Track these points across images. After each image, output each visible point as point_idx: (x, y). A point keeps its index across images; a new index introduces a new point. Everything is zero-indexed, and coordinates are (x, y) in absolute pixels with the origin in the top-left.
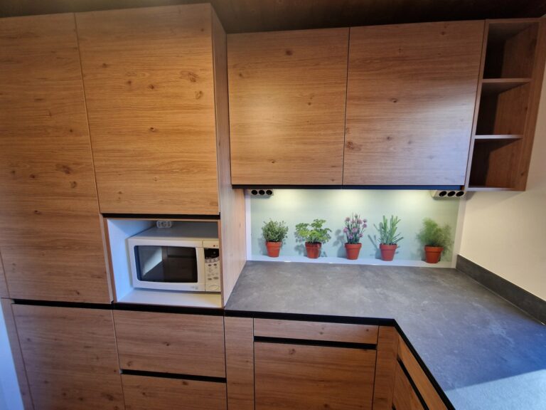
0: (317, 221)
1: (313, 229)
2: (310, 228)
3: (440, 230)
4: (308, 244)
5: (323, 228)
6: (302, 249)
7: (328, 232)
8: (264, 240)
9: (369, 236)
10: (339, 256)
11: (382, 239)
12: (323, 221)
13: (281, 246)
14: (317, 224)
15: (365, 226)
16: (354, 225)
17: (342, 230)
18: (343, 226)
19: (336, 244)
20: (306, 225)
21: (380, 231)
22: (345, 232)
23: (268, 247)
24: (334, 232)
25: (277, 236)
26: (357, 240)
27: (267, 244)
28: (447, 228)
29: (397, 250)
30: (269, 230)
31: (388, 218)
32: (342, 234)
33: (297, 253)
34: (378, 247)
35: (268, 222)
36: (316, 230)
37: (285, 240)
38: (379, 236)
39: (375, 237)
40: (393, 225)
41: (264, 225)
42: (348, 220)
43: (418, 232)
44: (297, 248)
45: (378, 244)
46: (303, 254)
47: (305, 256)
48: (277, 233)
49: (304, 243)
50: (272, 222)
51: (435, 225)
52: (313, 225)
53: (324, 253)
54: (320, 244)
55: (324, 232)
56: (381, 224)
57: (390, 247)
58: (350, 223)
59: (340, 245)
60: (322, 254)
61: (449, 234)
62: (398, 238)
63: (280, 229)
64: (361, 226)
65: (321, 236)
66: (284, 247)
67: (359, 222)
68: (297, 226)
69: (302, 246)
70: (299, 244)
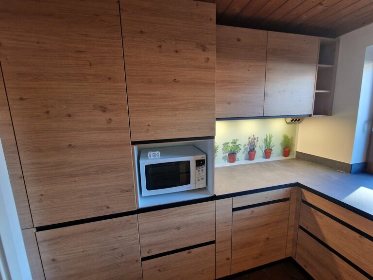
0: (234, 140)
1: (232, 145)
2: (230, 145)
3: (289, 139)
4: (229, 155)
5: (237, 144)
6: (226, 158)
7: (240, 146)
9: (259, 146)
10: (246, 159)
11: (265, 147)
12: (237, 140)
14: (234, 142)
15: (258, 141)
16: (253, 141)
17: (247, 144)
18: (247, 142)
19: (244, 152)
20: (228, 143)
21: (264, 142)
22: (248, 145)
24: (243, 146)
26: (254, 149)
28: (292, 138)
29: (272, 152)
31: (268, 135)
32: (247, 146)
33: (224, 161)
34: (264, 151)
36: (234, 146)
37: (217, 154)
38: (264, 146)
39: (262, 146)
40: (270, 139)
42: (249, 138)
43: (281, 142)
44: (224, 158)
45: (264, 150)
46: (226, 161)
47: (228, 162)
49: (227, 154)
51: (287, 137)
52: (232, 143)
53: (238, 159)
54: (235, 153)
55: (238, 146)
56: (265, 139)
57: (269, 151)
58: (250, 139)
59: (246, 153)
61: (293, 141)
62: (272, 145)
64: (256, 141)
65: (236, 149)
66: (216, 158)
67: (255, 139)
68: (223, 145)
69: (226, 156)
70: (224, 155)
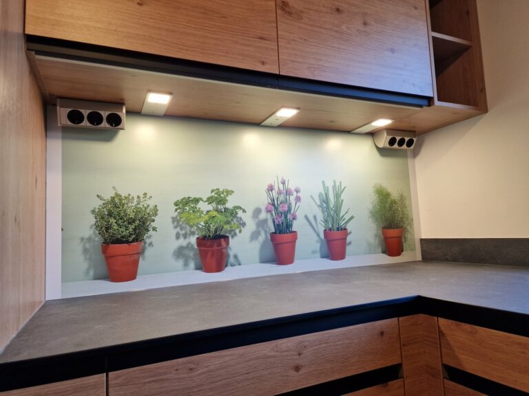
0: (218, 191)
1: (210, 207)
2: (204, 207)
3: (394, 202)
4: (202, 241)
5: (229, 205)
6: (191, 254)
7: (240, 214)
8: (98, 240)
9: (306, 217)
10: (264, 261)
11: (326, 221)
12: (229, 192)
13: (141, 252)
14: (218, 198)
15: (298, 199)
16: (282, 198)
17: (263, 208)
18: (264, 201)
19: (254, 236)
20: (197, 201)
21: (321, 206)
22: (269, 211)
23: (108, 258)
24: (250, 213)
25: (131, 227)
26: (289, 226)
27: (104, 251)
28: (402, 198)
29: (349, 239)
30: (110, 214)
31: (330, 184)
32: (263, 215)
33: (181, 263)
34: (322, 236)
35: (108, 195)
36: (217, 210)
37: (152, 237)
38: (320, 216)
39: (315, 217)
40: (337, 196)
41: (98, 204)
42: (271, 188)
43: (370, 207)
44: (180, 253)
45: (321, 229)
46: (192, 265)
47: (198, 268)
48: (131, 221)
49: (193, 240)
50: (117, 195)
51: (388, 195)
52: (210, 200)
53: (236, 257)
54: (226, 238)
55: (232, 213)
56: (320, 195)
57: (338, 235)
58: (274, 194)
59: (262, 237)
60: (232, 260)
61: (405, 207)
62: (347, 217)
63: (138, 211)
64: (292, 199)
65: (228, 223)
66: (149, 252)
67: (288, 193)
68: (176, 204)
69: (189, 246)
70: (183, 242)
